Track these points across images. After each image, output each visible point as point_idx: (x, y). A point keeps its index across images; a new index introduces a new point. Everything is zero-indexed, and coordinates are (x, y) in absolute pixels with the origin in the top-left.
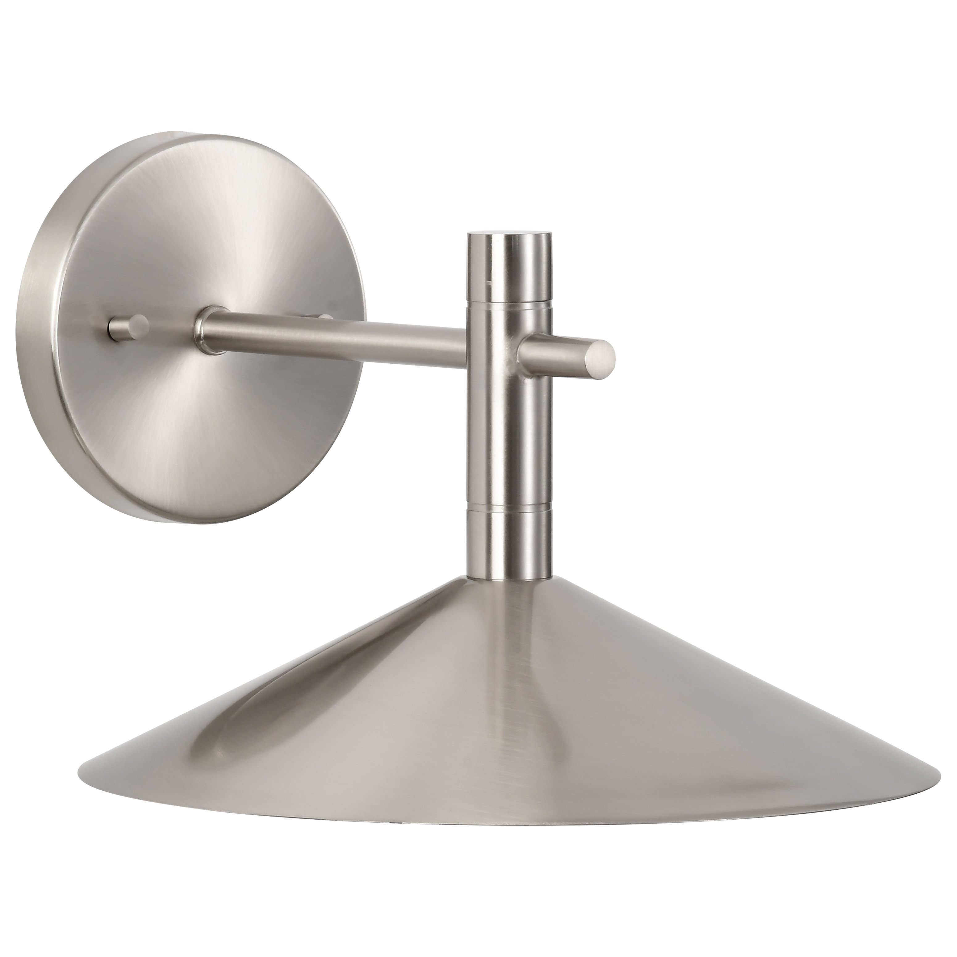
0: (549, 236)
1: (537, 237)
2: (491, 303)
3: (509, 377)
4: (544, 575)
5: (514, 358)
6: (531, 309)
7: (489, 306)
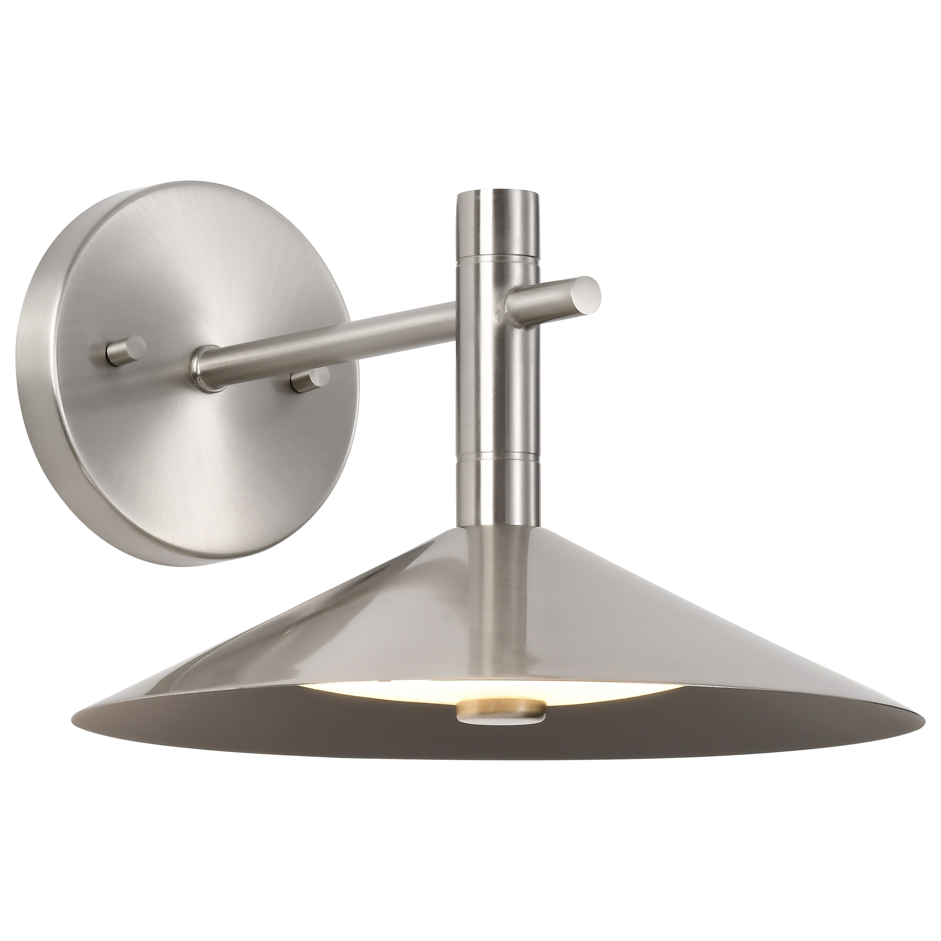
0: (536, 196)
1: (525, 194)
2: (479, 256)
3: (498, 326)
4: (533, 522)
5: (502, 308)
6: (519, 262)
7: (477, 259)
